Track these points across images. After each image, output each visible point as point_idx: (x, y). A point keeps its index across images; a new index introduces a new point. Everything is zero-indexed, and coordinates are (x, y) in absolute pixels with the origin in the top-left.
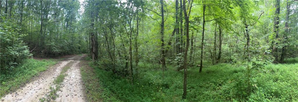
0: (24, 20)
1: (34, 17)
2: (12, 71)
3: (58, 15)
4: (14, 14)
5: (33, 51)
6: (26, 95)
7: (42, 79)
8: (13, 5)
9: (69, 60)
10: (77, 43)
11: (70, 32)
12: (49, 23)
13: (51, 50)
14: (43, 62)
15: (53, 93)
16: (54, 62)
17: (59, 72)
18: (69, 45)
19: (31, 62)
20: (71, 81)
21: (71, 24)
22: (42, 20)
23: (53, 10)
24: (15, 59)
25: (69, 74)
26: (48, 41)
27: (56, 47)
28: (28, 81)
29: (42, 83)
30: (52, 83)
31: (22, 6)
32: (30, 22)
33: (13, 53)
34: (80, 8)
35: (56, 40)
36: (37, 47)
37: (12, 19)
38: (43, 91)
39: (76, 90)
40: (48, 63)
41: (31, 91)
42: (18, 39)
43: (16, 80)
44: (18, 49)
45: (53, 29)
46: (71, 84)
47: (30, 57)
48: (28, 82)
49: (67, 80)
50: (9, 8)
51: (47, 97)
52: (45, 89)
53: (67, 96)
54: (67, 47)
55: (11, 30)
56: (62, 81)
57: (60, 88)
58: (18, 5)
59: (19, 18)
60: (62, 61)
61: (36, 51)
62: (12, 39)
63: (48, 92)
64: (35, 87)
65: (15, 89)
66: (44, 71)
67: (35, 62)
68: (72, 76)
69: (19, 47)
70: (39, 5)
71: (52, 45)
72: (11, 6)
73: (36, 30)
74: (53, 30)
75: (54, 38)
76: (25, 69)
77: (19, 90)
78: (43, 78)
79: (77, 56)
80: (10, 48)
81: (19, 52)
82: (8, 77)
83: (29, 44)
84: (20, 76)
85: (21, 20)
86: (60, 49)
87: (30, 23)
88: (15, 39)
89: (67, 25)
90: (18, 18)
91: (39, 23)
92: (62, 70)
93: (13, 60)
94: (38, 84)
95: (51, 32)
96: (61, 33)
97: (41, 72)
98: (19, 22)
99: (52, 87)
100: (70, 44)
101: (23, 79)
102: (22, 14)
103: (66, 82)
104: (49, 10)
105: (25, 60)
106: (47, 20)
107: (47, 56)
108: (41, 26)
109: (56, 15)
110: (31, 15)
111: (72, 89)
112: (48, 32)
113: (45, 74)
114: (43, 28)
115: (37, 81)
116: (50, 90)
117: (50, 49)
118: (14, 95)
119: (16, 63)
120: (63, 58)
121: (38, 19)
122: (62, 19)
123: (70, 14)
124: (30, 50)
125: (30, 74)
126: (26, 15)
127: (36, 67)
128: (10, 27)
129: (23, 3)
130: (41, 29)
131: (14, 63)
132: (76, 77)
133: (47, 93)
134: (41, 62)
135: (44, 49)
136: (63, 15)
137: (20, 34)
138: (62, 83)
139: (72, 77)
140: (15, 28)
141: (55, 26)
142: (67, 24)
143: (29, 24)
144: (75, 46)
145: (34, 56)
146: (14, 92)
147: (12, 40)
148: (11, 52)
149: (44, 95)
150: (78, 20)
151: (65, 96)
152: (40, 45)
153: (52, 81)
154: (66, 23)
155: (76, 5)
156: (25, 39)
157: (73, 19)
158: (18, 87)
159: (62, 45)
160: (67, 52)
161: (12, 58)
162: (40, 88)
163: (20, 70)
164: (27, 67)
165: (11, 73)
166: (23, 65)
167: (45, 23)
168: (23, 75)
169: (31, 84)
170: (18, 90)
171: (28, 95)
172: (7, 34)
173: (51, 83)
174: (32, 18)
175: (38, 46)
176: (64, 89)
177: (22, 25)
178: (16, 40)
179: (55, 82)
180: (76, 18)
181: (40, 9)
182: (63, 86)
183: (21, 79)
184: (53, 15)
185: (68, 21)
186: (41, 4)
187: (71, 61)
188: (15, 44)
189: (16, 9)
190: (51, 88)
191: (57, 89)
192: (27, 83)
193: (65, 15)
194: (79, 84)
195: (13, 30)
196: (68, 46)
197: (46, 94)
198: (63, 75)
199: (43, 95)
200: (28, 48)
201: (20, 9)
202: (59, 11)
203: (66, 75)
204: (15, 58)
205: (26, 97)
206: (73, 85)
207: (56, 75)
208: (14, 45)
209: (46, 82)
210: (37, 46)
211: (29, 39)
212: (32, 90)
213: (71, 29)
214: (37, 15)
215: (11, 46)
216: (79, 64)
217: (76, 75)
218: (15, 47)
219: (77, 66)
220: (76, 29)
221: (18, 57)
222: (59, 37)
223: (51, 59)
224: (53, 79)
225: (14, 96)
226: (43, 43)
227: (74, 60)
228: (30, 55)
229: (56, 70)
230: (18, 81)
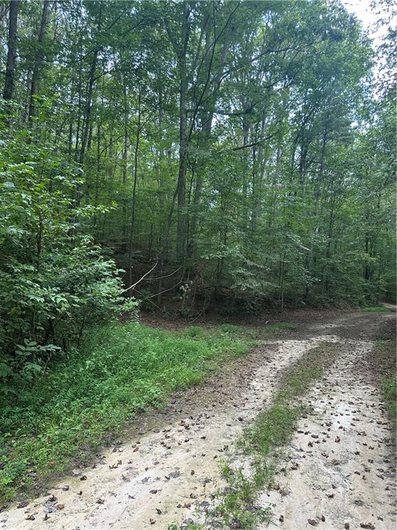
0: (99, 137)
1: (149, 127)
2: (30, 385)
3: (261, 118)
4: (48, 103)
5: (142, 286)
6: (102, 506)
7: (182, 424)
8: (43, 65)
9: (317, 333)
10: (353, 248)
11: (318, 195)
12: (217, 154)
13: (224, 283)
14: (190, 342)
15: (239, 501)
16: (239, 342)
17: (268, 393)
18: (313, 260)
19: (130, 338)
20: (331, 445)
21: (323, 151)
22: (185, 138)
23: (235, 94)
24: (50, 326)
25: (319, 407)
26: (214, 239)
27: (248, 268)
28: (115, 437)
29: (184, 444)
30: (232, 449)
31: (91, 73)
32: (126, 147)
33: (36, 295)
34: (375, 70)
35: (250, 233)
36: (158, 268)
37: (38, 130)
38: (187, 487)
39: (365, 499)
40: (210, 345)
41: (128, 488)
42: (66, 227)
43: (54, 431)
44: (64, 274)
45: (234, 183)
46: (335, 463)
47: (126, 316)
48: (113, 439)
49: (308, 438)
50: (23, 77)
51: (210, 519)
52: (199, 474)
53: (313, 523)
54: (302, 267)
55: (34, 182)
56: (284, 440)
57: (276, 477)
58: (72, 63)
59: (75, 126)
60: (278, 337)
61: (154, 288)
62: (37, 229)
63: (213, 490)
64: (150, 464)
65: (47, 479)
66: (194, 384)
67: (148, 340)
68: (335, 420)
69: (72, 266)
70: (173, 71)
71: (229, 258)
72: (37, 65)
73: (156, 185)
74: (238, 186)
75: (238, 225)
76: (98, 373)
77: (67, 482)
78: (187, 421)
79: (356, 315)
80: (25, 272)
81: (72, 292)
82: (8, 421)
83: (119, 254)
84: (71, 412)
85: (86, 138)
86: (268, 277)
87: (129, 153)
88: (53, 227)
89: (304, 163)
90: (67, 127)
91: (169, 153)
92: (282, 381)
93: (37, 331)
94: (163, 451)
95: (226, 194)
96: (272, 201)
97: (177, 388)
98: (74, 146)
99: (236, 465)
100: (316, 250)
101: (87, 425)
102: (88, 110)
103: (306, 448)
104: (217, 95)
105: (98, 331)
106: (206, 138)
107: (207, 312)
108: (181, 167)
109: (250, 115)
110: (133, 116)
111: (340, 489)
112: (214, 198)
113: (197, 400)
114: (188, 175)
115: (160, 435)
116: (223, 484)
117: (219, 276)
118: (41, 509)
119: (52, 347)
120: (283, 324)
121: (168, 135)
122: (280, 134)
123: (317, 106)
124: (126, 280)
125: (124, 401)
126: (109, 115)
127: (152, 367)
128: (27, 168)
129: (96, 60)
130: (181, 184)
131: (43, 348)
132: (360, 426)
133: (209, 500)
134: (179, 340)
135: (193, 277)
136: (282, 114)
137: (78, 204)
138: (286, 450)
139: (335, 425)
140: (53, 173)
141: (246, 168)
142: (303, 155)
143: (124, 156)
144: (343, 264)
145: (144, 310)
146: (38, 496)
147: (33, 231)
148: (26, 292)
149: (193, 507)
150: (360, 127)
151: (303, 518)
152: (173, 255)
153: (233, 439)
154: (299, 148)
155: (351, 57)
156: (101, 231)
157: (337, 129)
158: (61, 468)
159: (276, 258)
160: (301, 291)
161: (31, 323)
162: (174, 471)
163: (72, 383)
164: (110, 363)
165: (27, 396)
166: (88, 355)
167: (198, 154)
168: (90, 406)
169: (126, 452)
170: (62, 485)
171: (114, 507)
172: (7, 204)
173: (226, 448)
174: (140, 130)
175: (166, 261)
176: (296, 482)
177: (91, 162)
178: (58, 232)
179: (247, 443)
180: (349, 123)
181: (176, 90)
182: (290, 465)
183: (78, 428)
184: (237, 114)
185: (310, 139)
186: (182, 64)
187: (324, 338)
188: (50, 251)
189: (60, 81)
190: (227, 473)
191: (259, 482)
192: (108, 445)
193: (292, 115)
194: (385, 467)
195: (42, 185)
196: (306, 264)
197: (205, 504)
198: (289, 412)
199: (188, 506)
200: (116, 272)
201: (79, 86)
202: (266, 98)
203: (307, 412)
204: (50, 321)
205: (100, 518)
206: (347, 469)
207: (253, 405)
208: (44, 254)
209: (203, 444)
210: (160, 261)
211: (124, 229)
212: (133, 480)
213: (321, 178)
214: (161, 115)
215: (31, 262)
216: (370, 357)
217: (358, 416)
218: (49, 268)
219: (358, 367)
220: (349, 178)
221: (64, 316)
222: (262, 219)
223: (227, 326)
224: (238, 429)
225: (39, 518)
226: (189, 246)
227: (342, 333)
228: (125, 307)
229: (254, 383)
230: (62, 437)
